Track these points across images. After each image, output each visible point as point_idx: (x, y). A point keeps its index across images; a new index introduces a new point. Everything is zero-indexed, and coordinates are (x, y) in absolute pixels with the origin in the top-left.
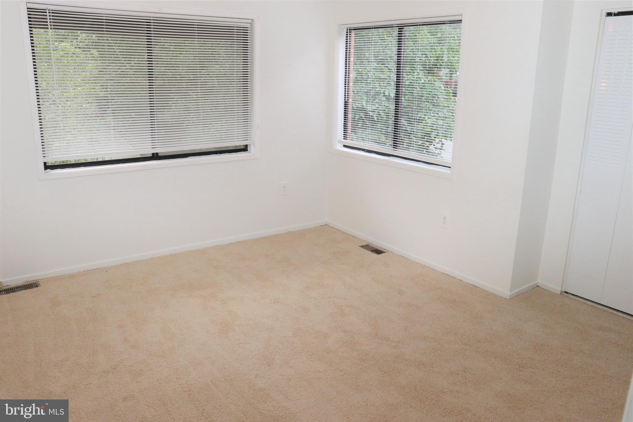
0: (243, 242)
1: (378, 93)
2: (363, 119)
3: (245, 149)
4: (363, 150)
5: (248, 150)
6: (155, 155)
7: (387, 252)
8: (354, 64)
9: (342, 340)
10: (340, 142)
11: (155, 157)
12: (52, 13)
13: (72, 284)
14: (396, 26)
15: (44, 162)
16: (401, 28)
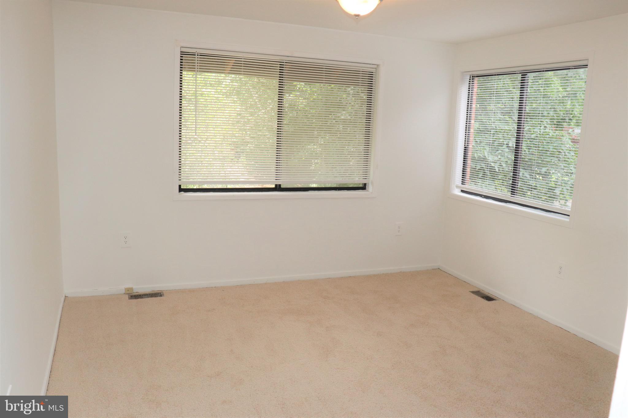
0: (354, 277)
1: (501, 145)
2: (484, 170)
3: (364, 187)
4: (481, 196)
5: (367, 188)
6: (278, 186)
7: (499, 300)
9: (440, 378)
10: (457, 187)
11: (278, 188)
12: (200, 55)
13: (191, 298)
14: (519, 72)
15: (179, 185)
16: (524, 74)
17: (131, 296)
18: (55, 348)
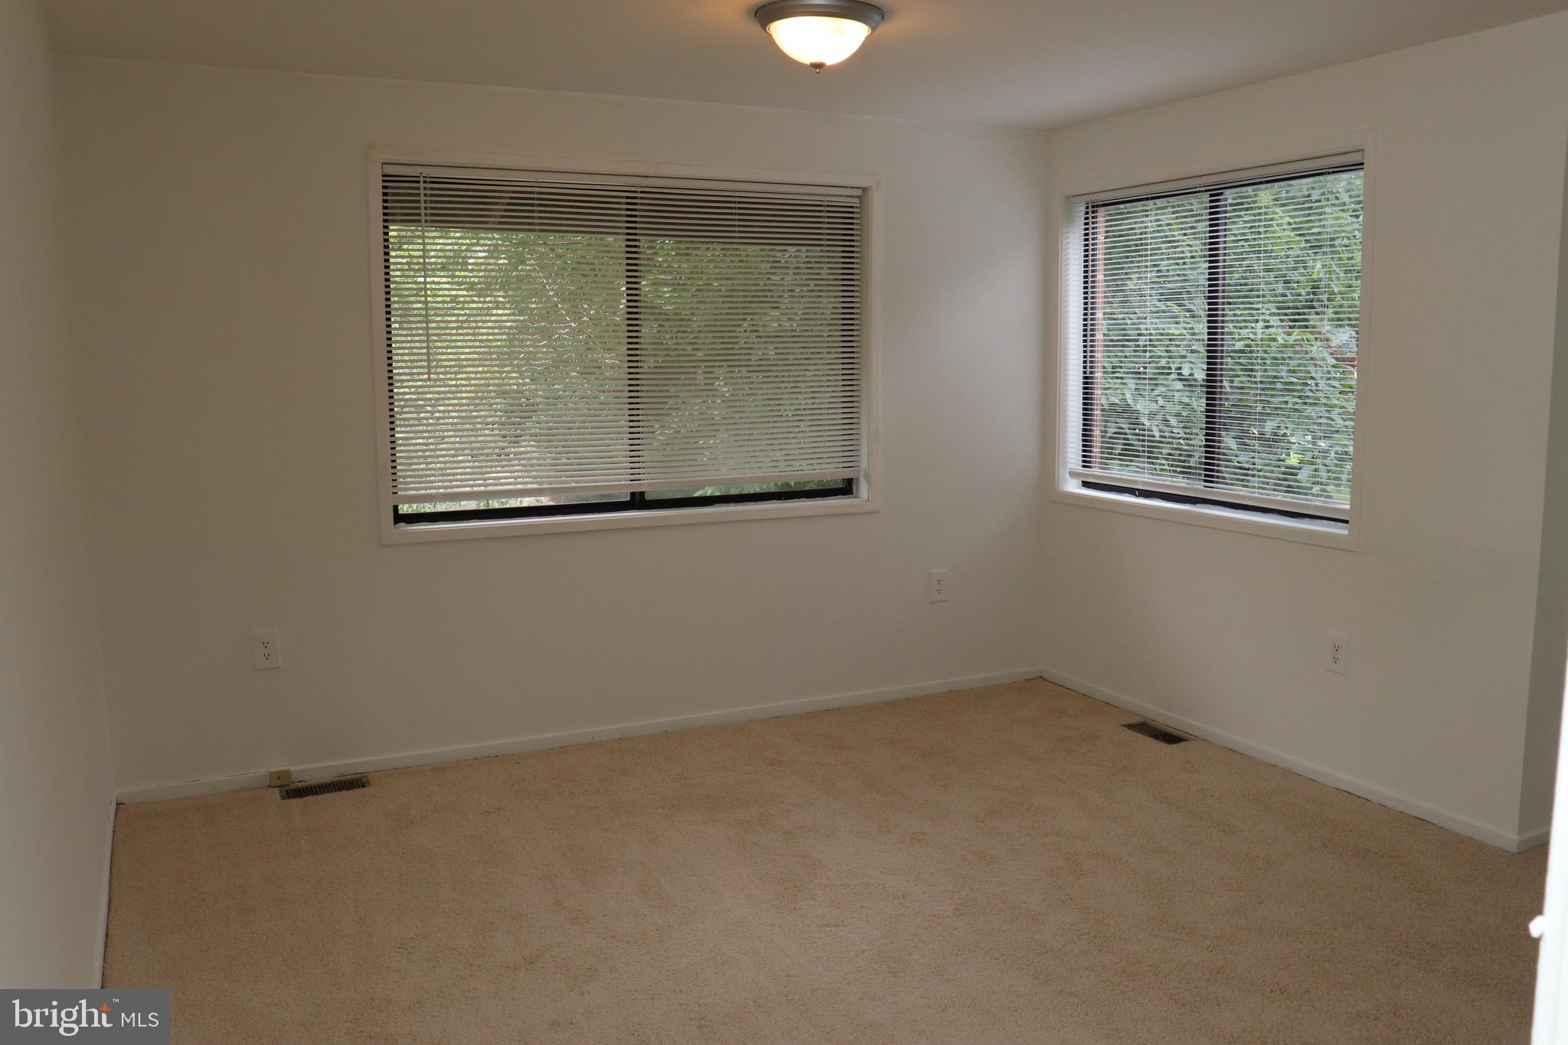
0: (839, 710)
1: (1165, 372)
3: (847, 488)
4: (1131, 492)
5: (855, 491)
6: (638, 498)
7: (1194, 740)
8: (1105, 303)
9: (1076, 929)
10: (1073, 474)
11: (638, 501)
12: (431, 182)
13: (439, 785)
14: (1203, 189)
15: (394, 506)
16: (1216, 193)
17: (287, 791)
18: (107, 929)
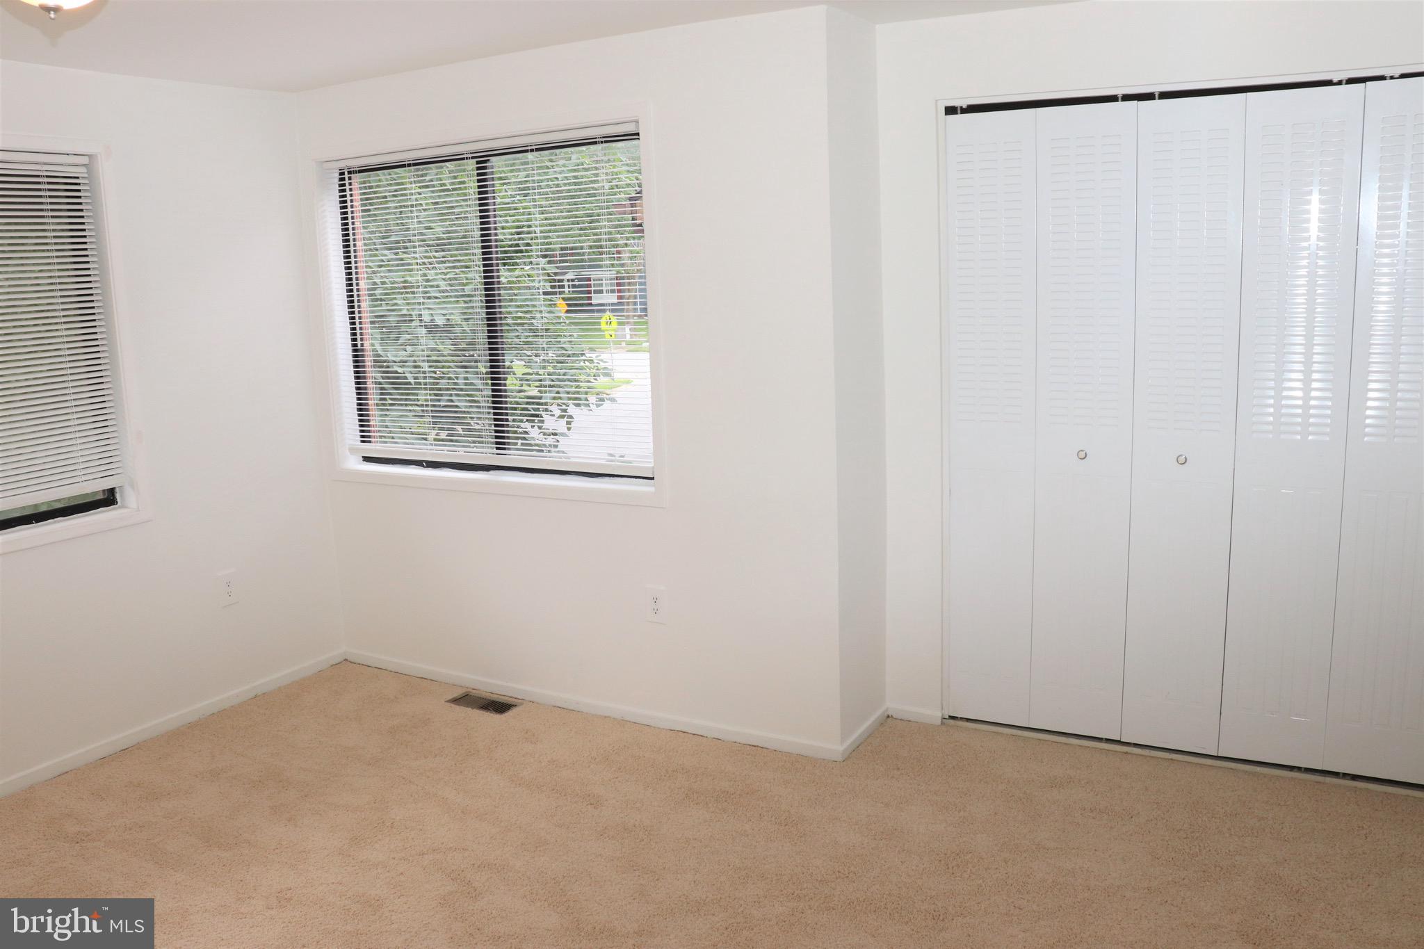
3: (108, 499)
4: (419, 463)
5: (119, 500)
7: (522, 704)
10: (353, 450)
14: (470, 156)
16: (483, 161)
